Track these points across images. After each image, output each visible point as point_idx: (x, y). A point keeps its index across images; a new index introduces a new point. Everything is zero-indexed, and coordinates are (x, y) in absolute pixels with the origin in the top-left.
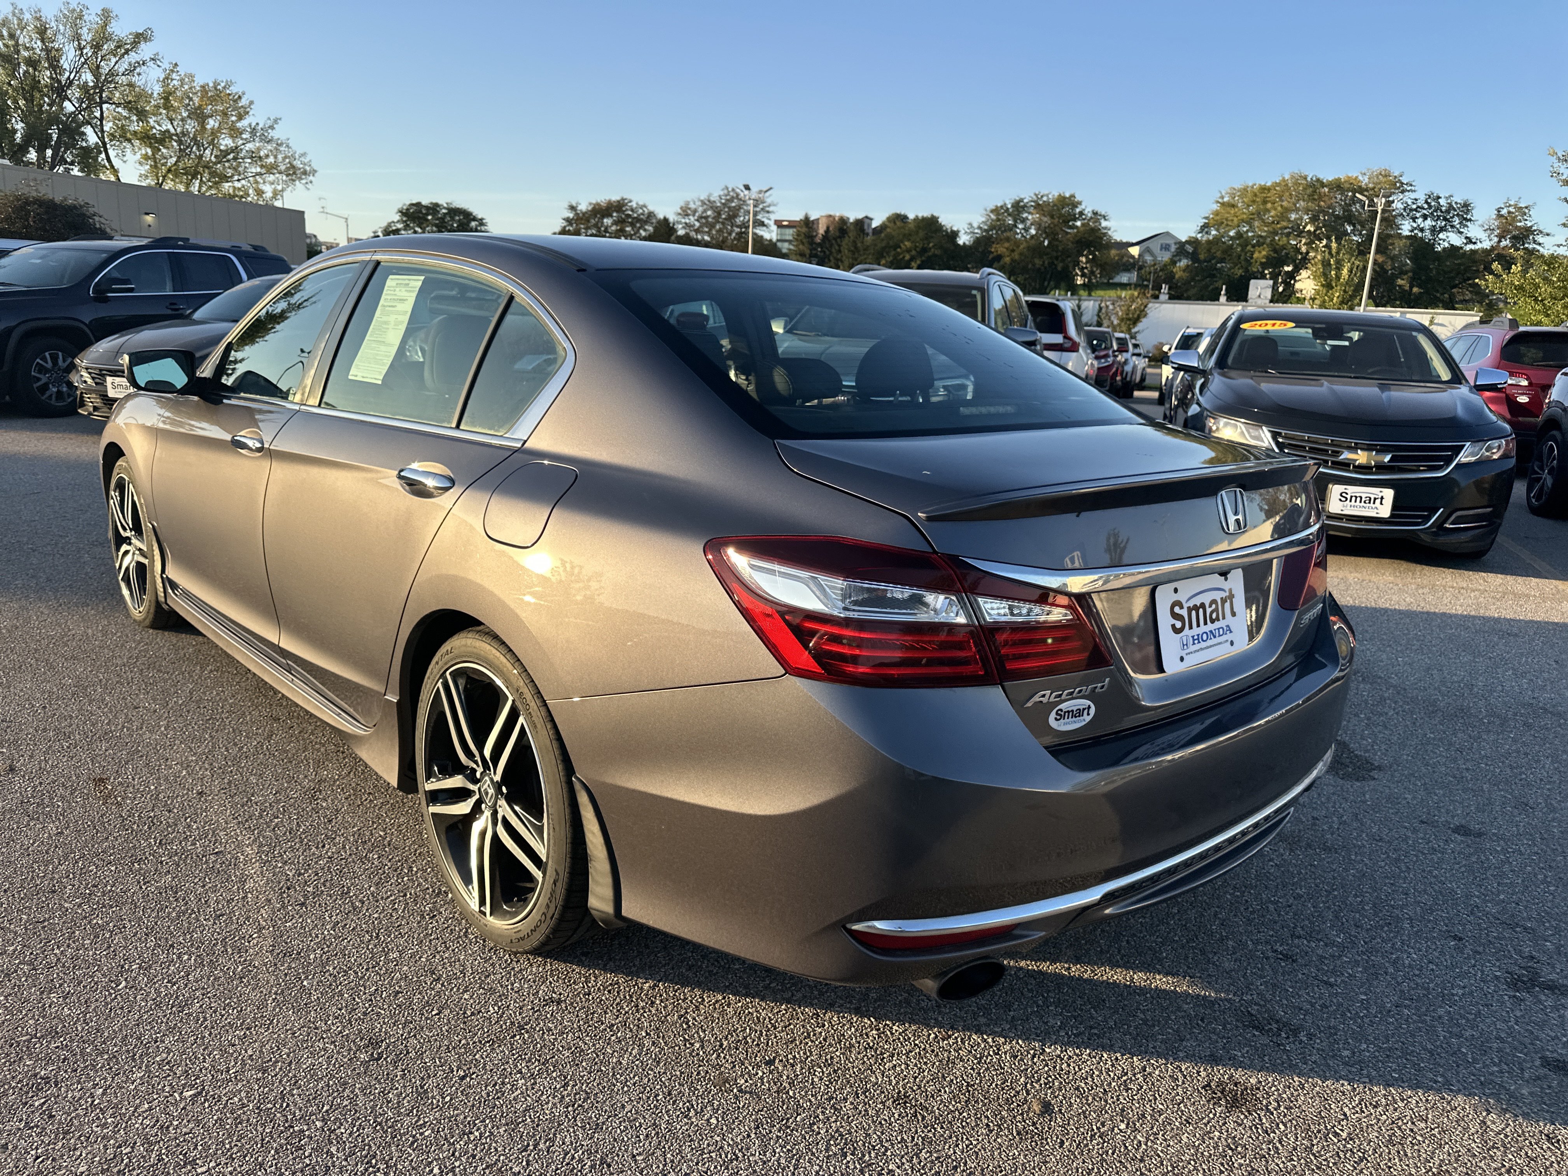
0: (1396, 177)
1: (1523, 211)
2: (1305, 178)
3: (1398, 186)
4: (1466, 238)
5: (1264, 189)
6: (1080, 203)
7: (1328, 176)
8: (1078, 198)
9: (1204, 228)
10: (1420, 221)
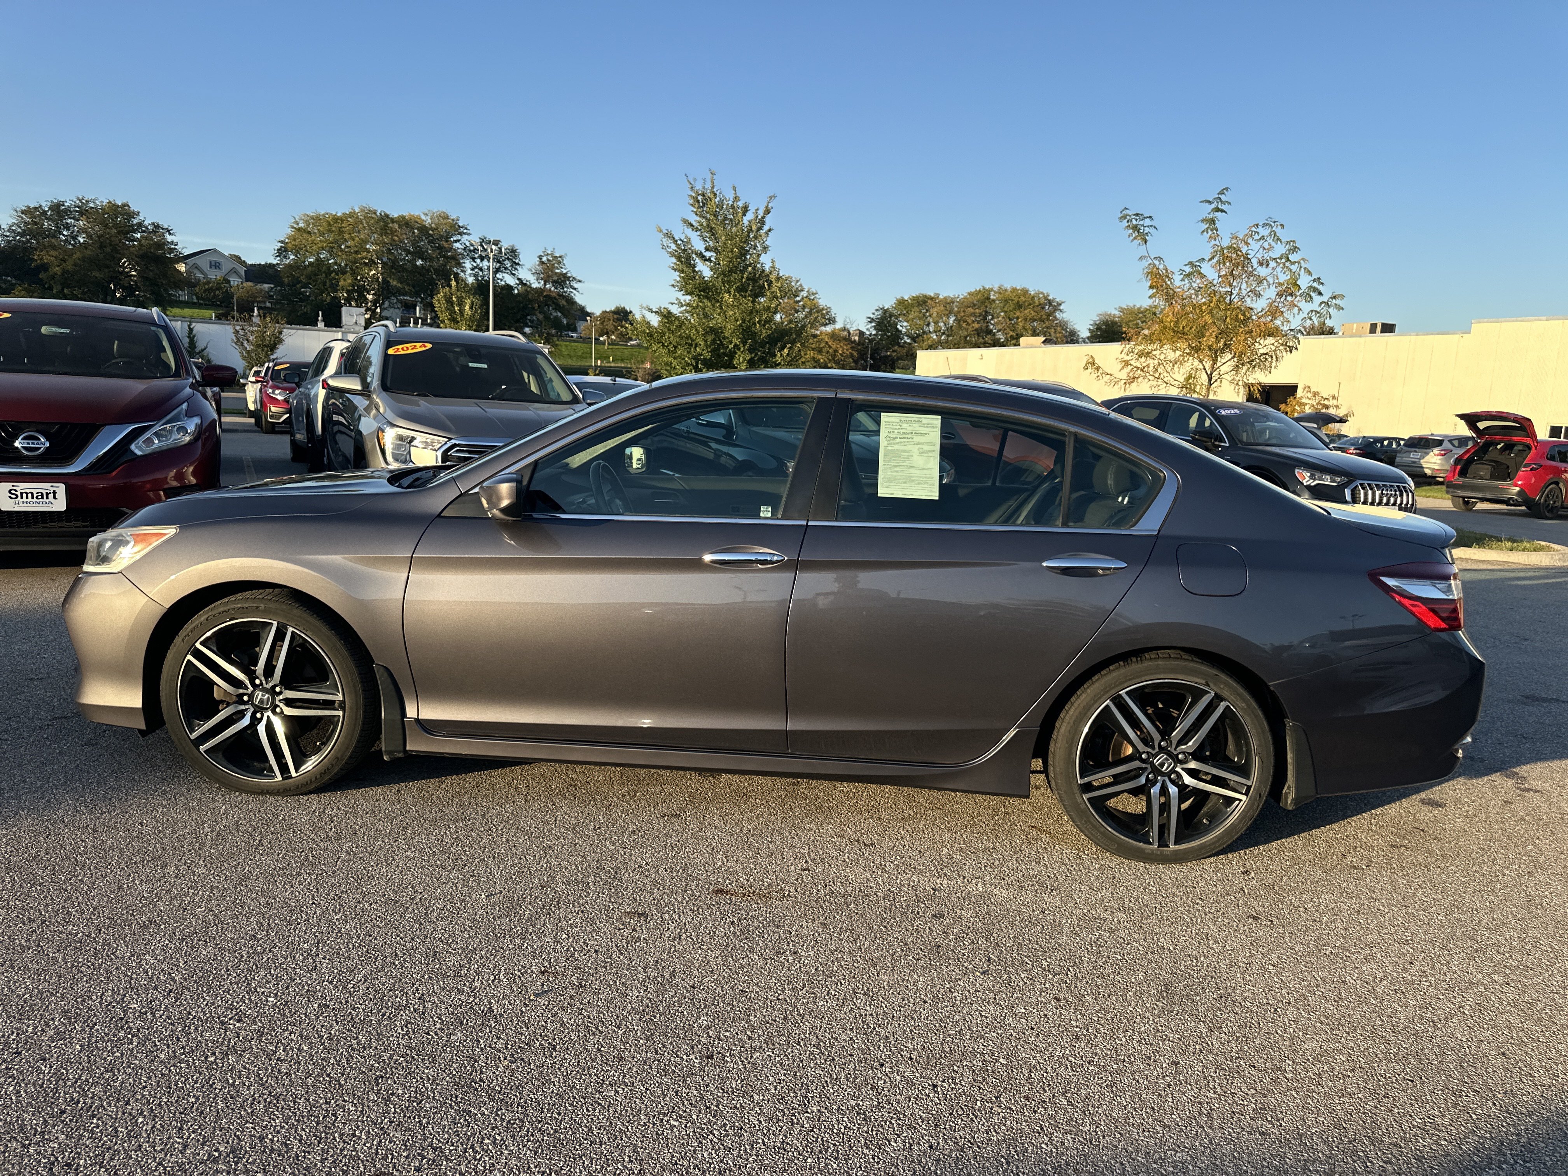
0: (453, 220)
1: (559, 260)
2: (375, 213)
3: (457, 229)
4: (519, 279)
5: (336, 219)
6: (138, 214)
7: (395, 214)
8: (134, 208)
9: (282, 252)
10: (478, 261)
